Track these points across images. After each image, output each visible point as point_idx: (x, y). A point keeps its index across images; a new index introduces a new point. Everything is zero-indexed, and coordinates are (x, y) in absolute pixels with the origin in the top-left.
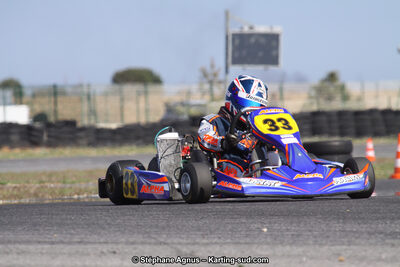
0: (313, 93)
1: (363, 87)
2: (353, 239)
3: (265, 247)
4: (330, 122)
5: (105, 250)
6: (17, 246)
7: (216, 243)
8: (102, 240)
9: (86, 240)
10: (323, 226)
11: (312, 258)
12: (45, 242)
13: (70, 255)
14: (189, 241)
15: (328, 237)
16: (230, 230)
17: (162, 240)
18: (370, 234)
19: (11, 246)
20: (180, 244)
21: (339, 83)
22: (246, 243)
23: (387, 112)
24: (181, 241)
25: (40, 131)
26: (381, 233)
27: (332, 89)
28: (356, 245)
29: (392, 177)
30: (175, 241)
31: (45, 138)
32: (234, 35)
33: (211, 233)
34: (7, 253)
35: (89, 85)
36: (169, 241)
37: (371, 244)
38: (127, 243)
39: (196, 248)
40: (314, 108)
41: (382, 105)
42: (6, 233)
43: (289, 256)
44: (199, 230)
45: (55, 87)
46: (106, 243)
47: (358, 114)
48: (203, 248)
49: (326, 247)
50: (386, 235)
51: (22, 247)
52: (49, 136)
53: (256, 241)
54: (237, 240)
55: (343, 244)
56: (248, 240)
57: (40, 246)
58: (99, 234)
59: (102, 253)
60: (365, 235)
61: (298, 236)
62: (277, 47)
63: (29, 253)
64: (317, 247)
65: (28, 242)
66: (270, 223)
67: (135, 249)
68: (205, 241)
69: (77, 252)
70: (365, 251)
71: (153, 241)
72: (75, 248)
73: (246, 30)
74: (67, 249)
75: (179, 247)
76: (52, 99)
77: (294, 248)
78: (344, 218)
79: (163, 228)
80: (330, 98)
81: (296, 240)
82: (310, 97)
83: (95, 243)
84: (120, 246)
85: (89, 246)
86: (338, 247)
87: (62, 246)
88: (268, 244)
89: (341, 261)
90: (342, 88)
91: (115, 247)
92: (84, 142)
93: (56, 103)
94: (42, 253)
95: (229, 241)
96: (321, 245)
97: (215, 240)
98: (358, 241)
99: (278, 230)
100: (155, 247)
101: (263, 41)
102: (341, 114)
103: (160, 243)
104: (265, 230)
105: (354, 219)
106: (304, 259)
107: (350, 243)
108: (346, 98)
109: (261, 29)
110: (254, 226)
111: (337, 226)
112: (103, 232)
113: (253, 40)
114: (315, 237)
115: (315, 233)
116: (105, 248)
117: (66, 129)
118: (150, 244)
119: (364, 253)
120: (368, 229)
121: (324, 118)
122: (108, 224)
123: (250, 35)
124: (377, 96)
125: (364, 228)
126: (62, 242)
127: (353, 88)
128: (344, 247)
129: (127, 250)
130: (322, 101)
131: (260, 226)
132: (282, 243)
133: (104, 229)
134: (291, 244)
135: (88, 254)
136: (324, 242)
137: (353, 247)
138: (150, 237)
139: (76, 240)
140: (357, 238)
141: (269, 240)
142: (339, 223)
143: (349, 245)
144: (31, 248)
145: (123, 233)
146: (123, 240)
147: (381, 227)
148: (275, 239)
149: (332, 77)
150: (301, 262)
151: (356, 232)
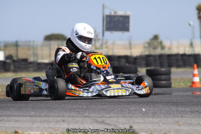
0: (146, 45)
1: (171, 42)
2: (183, 115)
3: (139, 118)
4: (155, 60)
5: (59, 120)
6: (13, 117)
7: (114, 117)
8: (56, 115)
9: (47, 115)
10: (167, 108)
11: (164, 124)
12: (28, 116)
13: (41, 122)
14: (100, 116)
15: (170, 114)
16: (120, 110)
17: (86, 115)
18: (191, 112)
19: (10, 118)
20: (96, 117)
21: (159, 40)
22: (129, 117)
23: (184, 55)
24: (96, 115)
25: (9, 64)
26: (197, 112)
27: (156, 44)
28: (185, 117)
29: (191, 86)
30: (93, 115)
31: (12, 67)
32: (107, 16)
33: (111, 112)
34: (9, 121)
35: (34, 42)
36: (90, 115)
37: (193, 117)
38: (69, 117)
39: (104, 119)
40: (147, 53)
41: (181, 51)
42: (6, 111)
43: (152, 123)
44: (104, 111)
45: (17, 42)
46: (58, 116)
47: (169, 56)
48: (108, 119)
49: (171, 119)
50: (200, 113)
51: (16, 118)
52: (14, 67)
53: (134, 116)
54: (124, 115)
55: (178, 117)
56: (130, 115)
57: (25, 118)
58: (54, 112)
59: (58, 121)
60: (189, 113)
61: (155, 113)
62: (128, 22)
63: (20, 121)
64: (166, 118)
65: (19, 116)
66: (139, 107)
67: (74, 119)
69: (45, 121)
70: (191, 121)
71: (82, 115)
72: (43, 119)
73: (113, 13)
74: (39, 119)
75: (96, 118)
76: (15, 48)
77: (154, 119)
78: (177, 105)
79: (86, 109)
80: (155, 48)
81: (154, 115)
82: (145, 47)
83: (53, 116)
84: (66, 118)
85: (50, 118)
86: (177, 119)
87: (36, 118)
88: (141, 117)
89: (179, 125)
90: (161, 43)
91: (63, 119)
92: (32, 69)
93: (17, 50)
94: (27, 121)
95: (120, 115)
96: (168, 117)
97: (113, 115)
98: (186, 115)
100: (84, 118)
101: (121, 19)
102: (161, 56)
103: (86, 117)
105: (182, 105)
106: (161, 124)
107: (182, 117)
108: (163, 48)
109: (120, 13)
110: (132, 108)
111: (174, 108)
112: (56, 111)
113: (116, 19)
114: (164, 113)
115: (164, 112)
116: (59, 119)
117: (23, 63)
118: (81, 117)
119: (190, 122)
120: (190, 110)
121: (152, 58)
122: (58, 107)
123: (115, 16)
124: (178, 47)
125: (188, 109)
126: (36, 116)
127: (166, 43)
128: (180, 119)
129: (70, 120)
130: (151, 49)
132: (147, 117)
133: (56, 110)
134: (153, 117)
135: (50, 122)
137: (184, 119)
138: (80, 114)
139: (42, 115)
140: (185, 114)
141: (140, 115)
142: (174, 107)
144: (21, 119)
145: (66, 111)
146: (67, 115)
147: (196, 109)
148: (144, 115)
149: (156, 37)
150: (159, 126)
151: (184, 111)
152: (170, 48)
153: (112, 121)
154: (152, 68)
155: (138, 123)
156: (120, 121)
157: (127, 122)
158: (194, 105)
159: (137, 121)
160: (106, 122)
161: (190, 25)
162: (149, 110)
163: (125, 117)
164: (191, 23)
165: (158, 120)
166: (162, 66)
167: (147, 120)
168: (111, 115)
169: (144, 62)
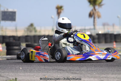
0: (26, 30)
1: (41, 28)
2: (48, 71)
3: (22, 73)
7: (6, 72)
10: (38, 67)
11: (37, 76)
15: (40, 70)
16: (10, 68)
18: (53, 69)
21: (34, 27)
22: (16, 72)
26: (56, 69)
27: (31, 29)
28: (49, 73)
32: (2, 12)
33: (4, 69)
40: (26, 34)
41: (47, 34)
43: (30, 76)
48: (3, 73)
49: (40, 73)
50: (58, 70)
53: (19, 71)
54: (13, 71)
55: (45, 72)
56: (16, 71)
60: (52, 70)
62: (15, 16)
64: (38, 73)
68: (3, 71)
70: (53, 74)
73: (6, 10)
77: (31, 73)
78: (44, 65)
80: (31, 31)
81: (31, 71)
82: (25, 31)
88: (22, 72)
95: (10, 71)
96: (39, 73)
97: (6, 71)
98: (50, 71)
99: (25, 68)
101: (11, 13)
102: (34, 36)
104: (21, 68)
106: (35, 77)
108: (36, 31)
109: (10, 10)
110: (17, 67)
113: (8, 13)
114: (37, 70)
119: (52, 75)
120: (52, 68)
121: (29, 38)
123: (7, 12)
127: (38, 29)
128: (46, 73)
130: (28, 32)
131: (19, 67)
132: (27, 72)
134: (30, 72)
136: (39, 72)
141: (22, 71)
142: (43, 66)
143: (47, 73)
148: (24, 71)
149: (32, 25)
150: (34, 77)
151: (49, 69)
152: (40, 32)
153: (5, 74)
154: (29, 43)
155: (21, 76)
156: (10, 74)
157: (14, 75)
158: (54, 65)
159: (20, 74)
160: (2, 75)
161: (52, 18)
162: (27, 68)
163: (13, 72)
164: (53, 17)
165: (33, 74)
166: (35, 42)
167: (26, 74)
168: (4, 71)
169: (24, 40)
